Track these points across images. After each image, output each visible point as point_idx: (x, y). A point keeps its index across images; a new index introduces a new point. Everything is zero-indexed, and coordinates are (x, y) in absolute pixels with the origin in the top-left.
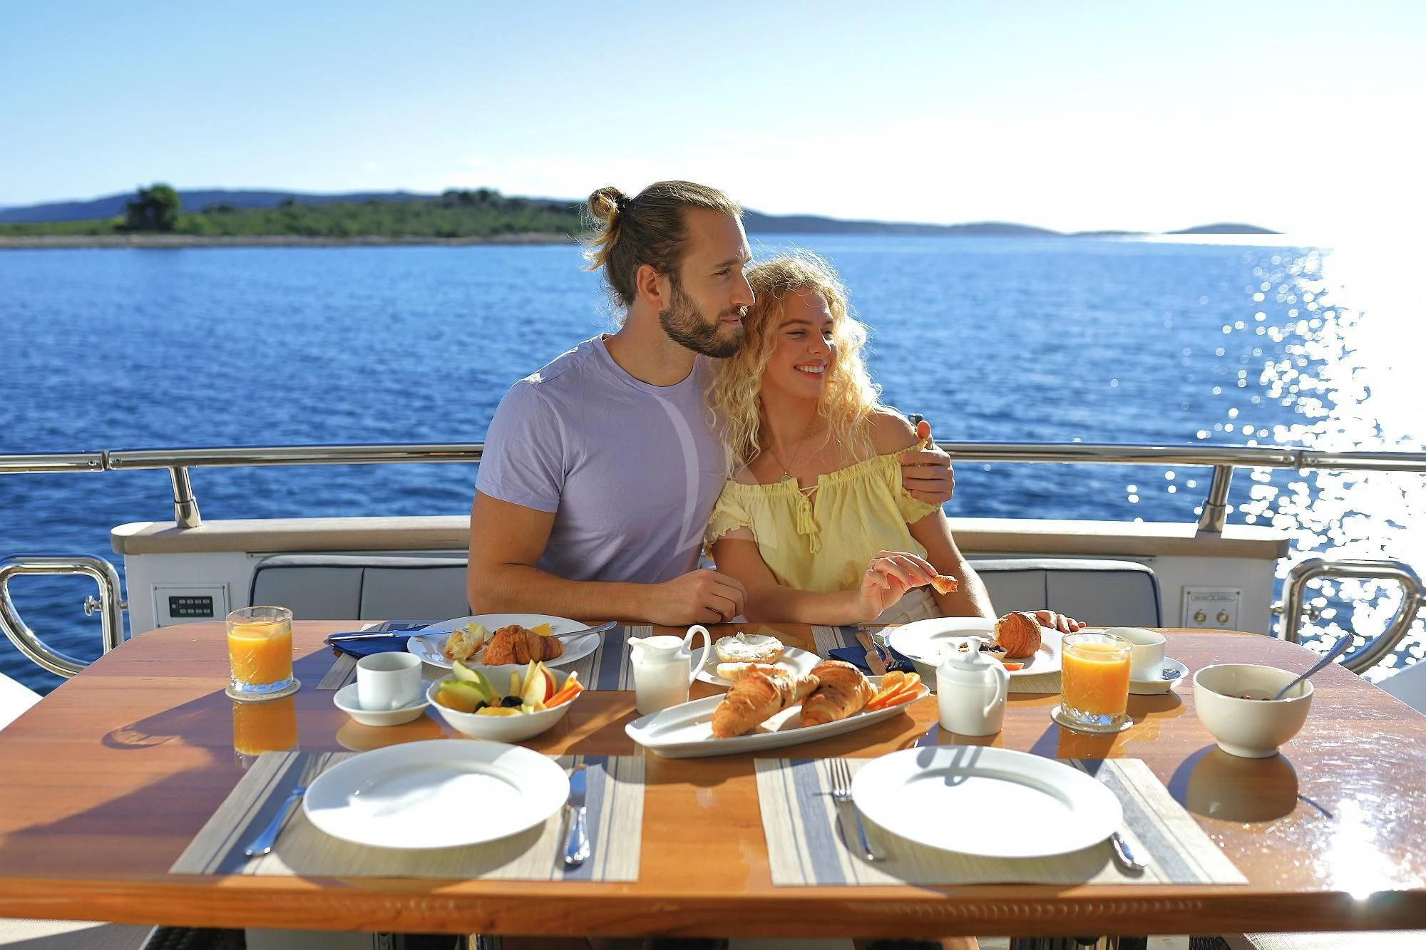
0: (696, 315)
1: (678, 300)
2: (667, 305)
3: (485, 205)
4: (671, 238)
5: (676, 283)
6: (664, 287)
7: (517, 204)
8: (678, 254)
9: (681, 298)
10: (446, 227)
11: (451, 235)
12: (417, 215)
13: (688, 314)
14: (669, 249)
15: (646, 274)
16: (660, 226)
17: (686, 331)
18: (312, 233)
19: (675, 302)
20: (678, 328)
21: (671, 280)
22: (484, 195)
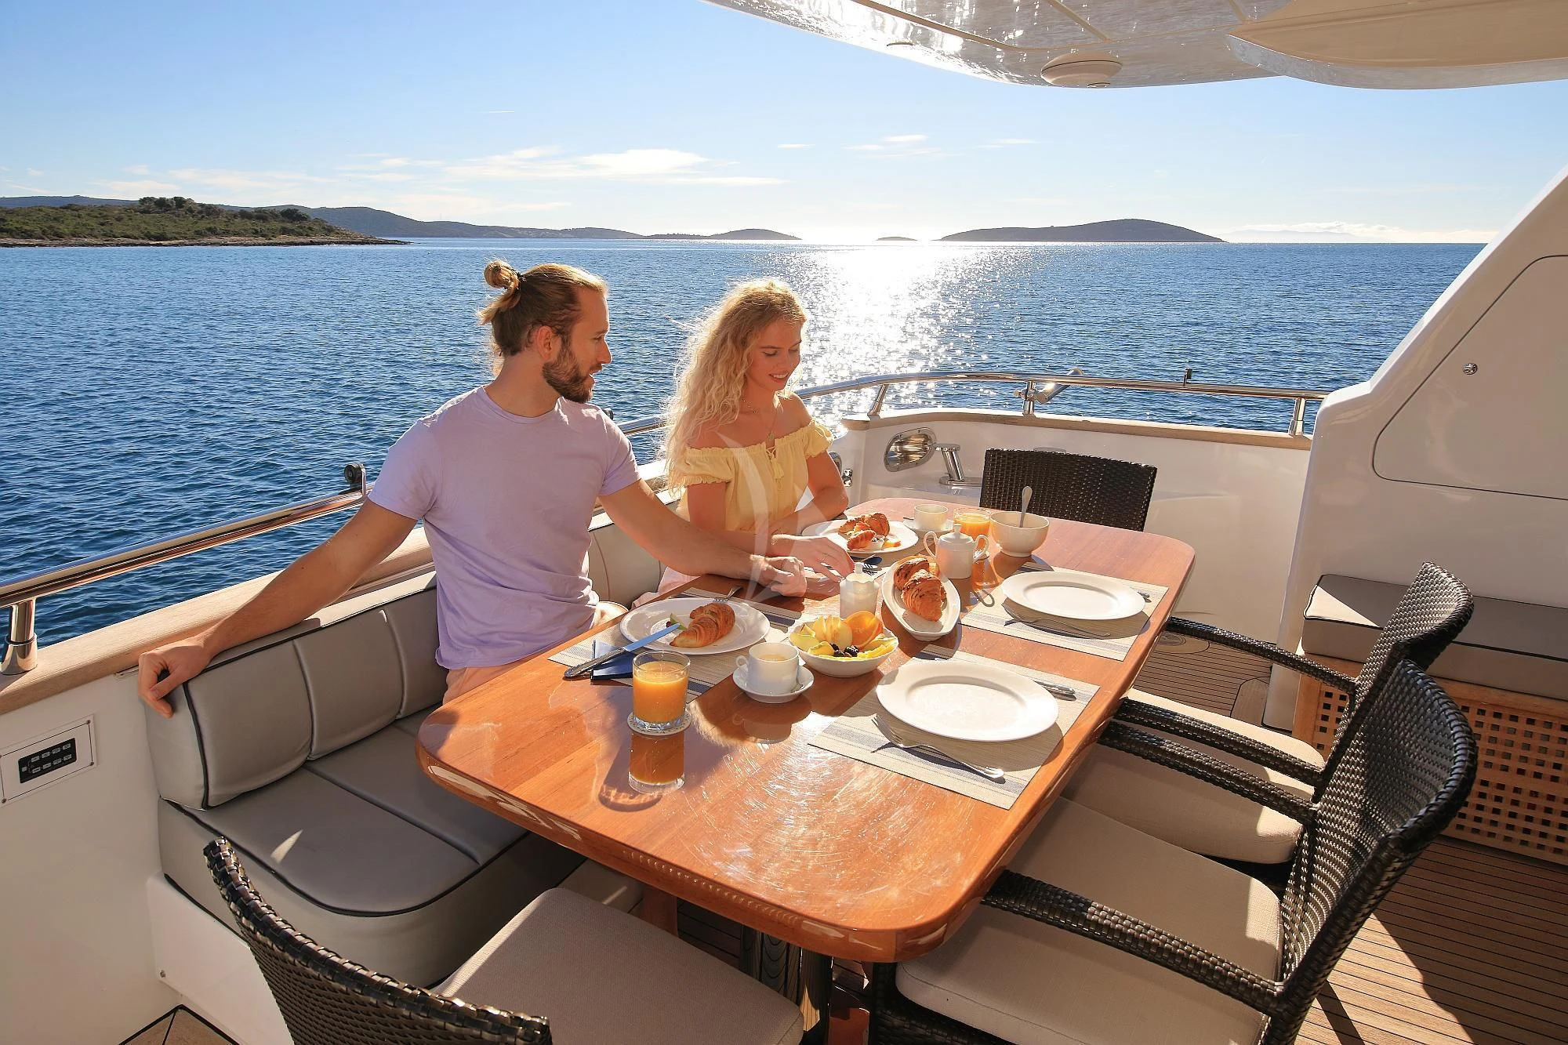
0: (576, 368)
1: (565, 356)
2: (554, 358)
3: (181, 211)
4: (568, 308)
5: (566, 343)
6: (557, 345)
7: (210, 211)
8: (572, 321)
9: (567, 354)
10: (154, 231)
11: (161, 237)
12: (119, 219)
13: (570, 367)
14: (566, 316)
15: (544, 333)
16: (559, 297)
17: (564, 379)
18: (28, 235)
19: (562, 356)
20: (559, 376)
21: (563, 339)
22: (179, 202)
